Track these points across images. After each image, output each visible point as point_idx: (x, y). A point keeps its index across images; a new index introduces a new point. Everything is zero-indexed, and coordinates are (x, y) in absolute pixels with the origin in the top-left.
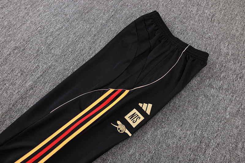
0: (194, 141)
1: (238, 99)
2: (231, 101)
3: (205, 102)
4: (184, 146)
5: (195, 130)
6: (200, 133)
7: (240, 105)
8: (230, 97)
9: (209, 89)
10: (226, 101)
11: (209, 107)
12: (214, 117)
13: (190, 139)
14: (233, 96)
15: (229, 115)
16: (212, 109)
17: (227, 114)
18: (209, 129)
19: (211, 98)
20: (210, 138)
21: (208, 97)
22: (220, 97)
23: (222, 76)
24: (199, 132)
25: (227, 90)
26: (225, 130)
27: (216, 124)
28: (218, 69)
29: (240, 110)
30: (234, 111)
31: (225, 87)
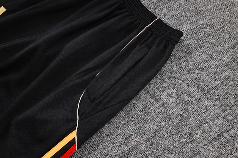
0: (120, 147)
1: (230, 118)
2: (217, 116)
3: (172, 100)
4: (100, 146)
5: (131, 132)
6: (136, 139)
7: (228, 129)
8: (220, 110)
9: (190, 85)
10: (209, 112)
11: (175, 110)
12: (173, 126)
13: (116, 141)
14: (224, 111)
15: (201, 134)
16: (177, 114)
17: (199, 132)
18: (154, 140)
19: (187, 99)
20: (147, 153)
21: (182, 95)
22: (202, 104)
23: (224, 75)
24: (135, 137)
25: (220, 98)
26: (179, 154)
27: (171, 138)
28: (224, 63)
29: (225, 135)
30: (213, 133)
31: (220, 92)
